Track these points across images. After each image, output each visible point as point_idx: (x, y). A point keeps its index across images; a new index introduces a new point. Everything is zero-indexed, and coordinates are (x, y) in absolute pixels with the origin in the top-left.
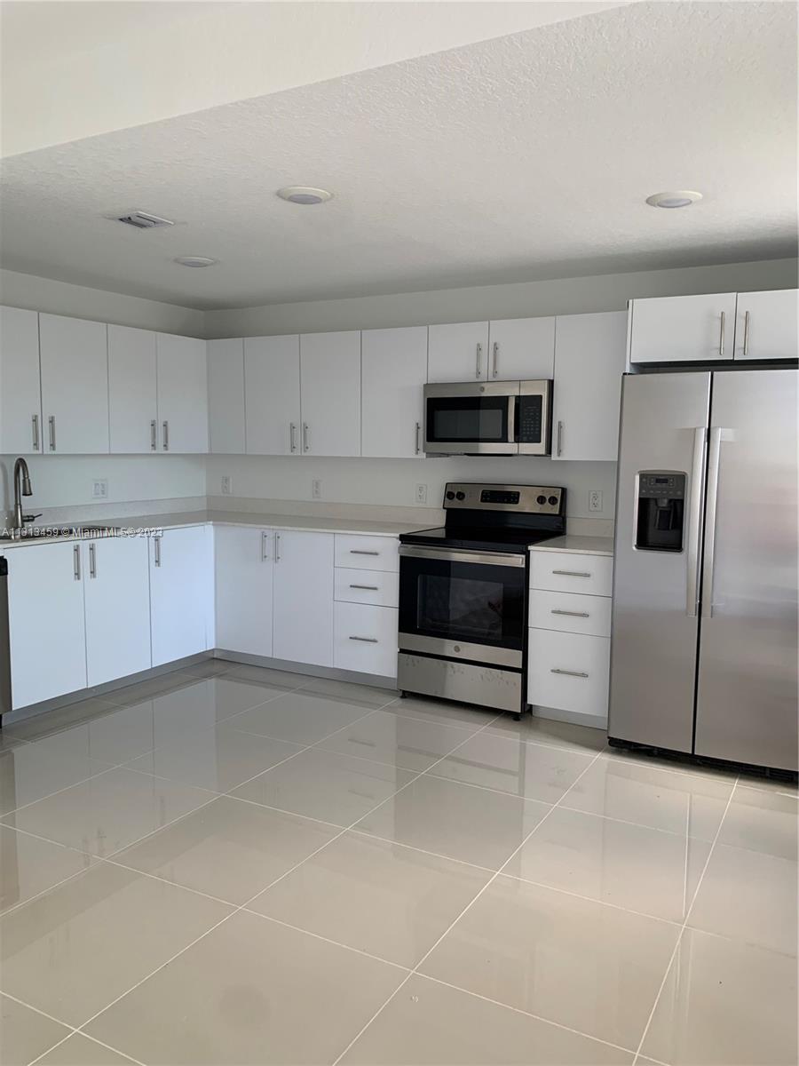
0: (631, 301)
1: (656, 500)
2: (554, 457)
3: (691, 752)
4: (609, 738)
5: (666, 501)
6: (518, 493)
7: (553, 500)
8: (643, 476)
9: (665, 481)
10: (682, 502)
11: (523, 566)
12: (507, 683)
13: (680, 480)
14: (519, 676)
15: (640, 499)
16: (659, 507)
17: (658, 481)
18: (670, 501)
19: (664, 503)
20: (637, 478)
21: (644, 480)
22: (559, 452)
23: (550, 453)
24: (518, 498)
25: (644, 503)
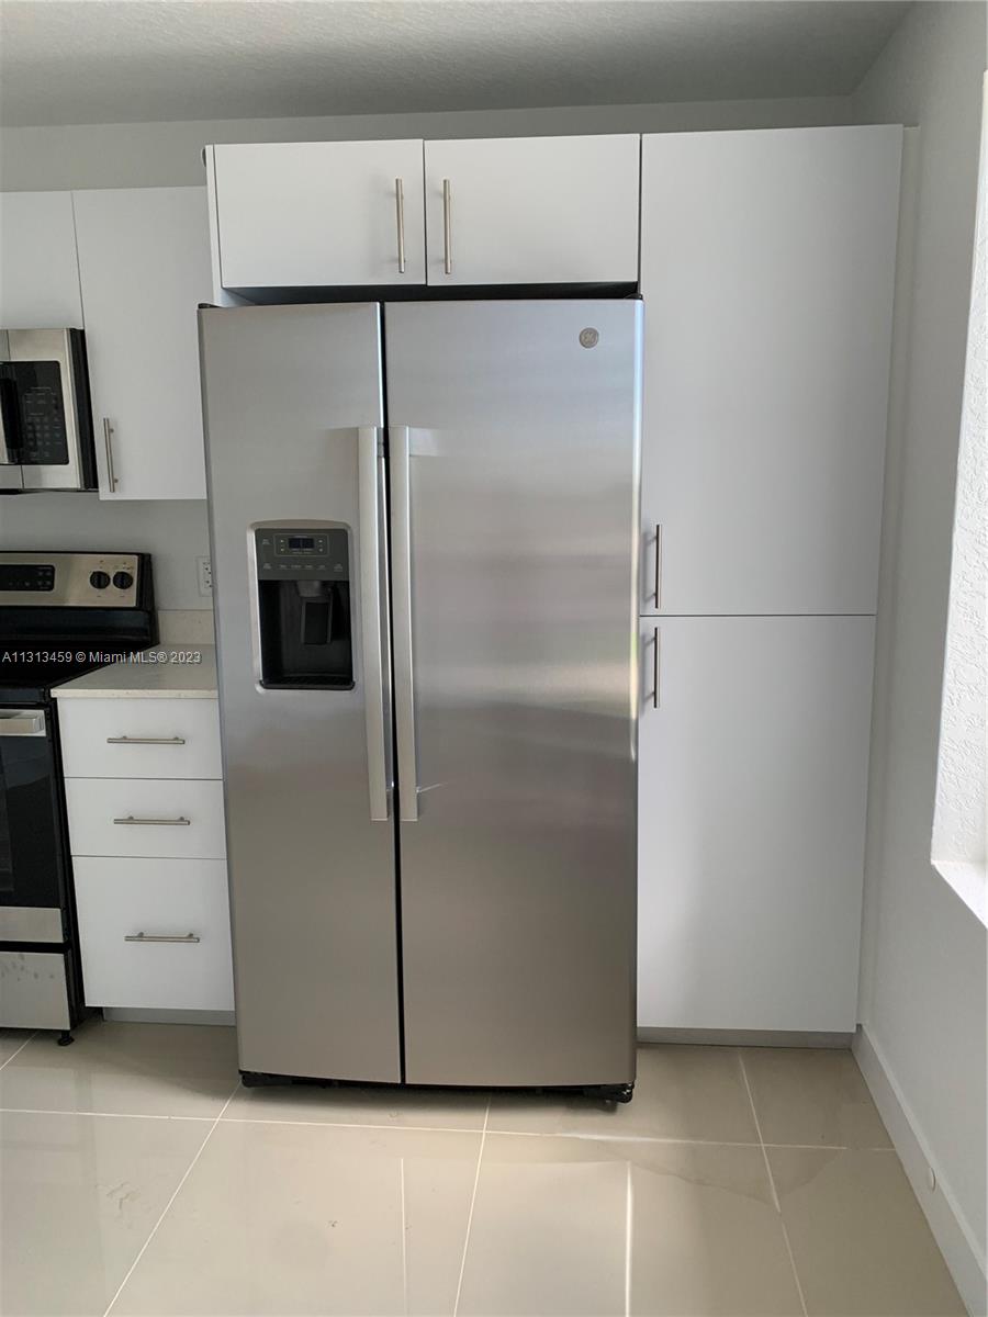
0: (209, 149)
1: (294, 583)
2: (104, 492)
3: (399, 1082)
4: (241, 1072)
5: (317, 584)
6: (52, 569)
7: (123, 580)
8: (262, 534)
9: (309, 543)
10: (346, 584)
11: (43, 733)
12: (36, 976)
13: (338, 541)
14: (57, 960)
15: (261, 582)
16: (302, 598)
17: (294, 543)
18: (324, 584)
19: (311, 591)
20: (251, 537)
21: (265, 542)
22: (114, 482)
23: (96, 485)
24: (52, 579)
25: (269, 590)
